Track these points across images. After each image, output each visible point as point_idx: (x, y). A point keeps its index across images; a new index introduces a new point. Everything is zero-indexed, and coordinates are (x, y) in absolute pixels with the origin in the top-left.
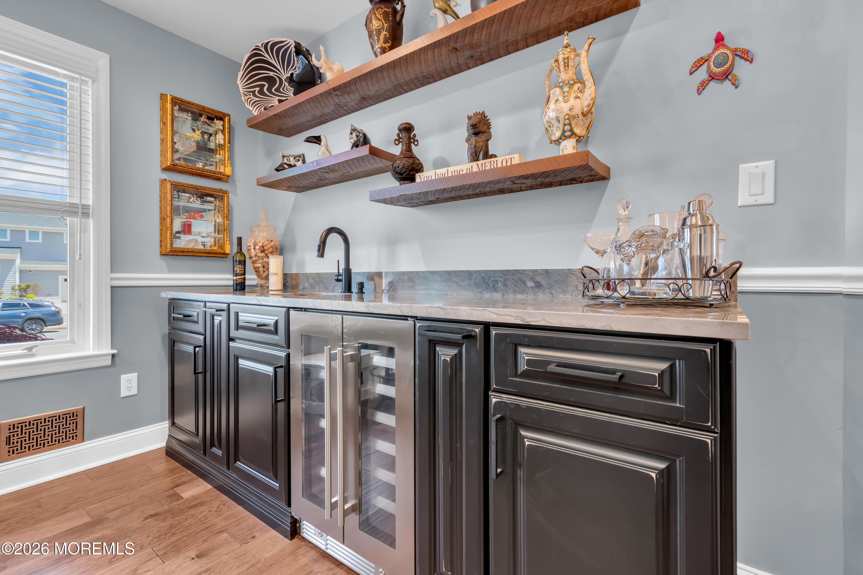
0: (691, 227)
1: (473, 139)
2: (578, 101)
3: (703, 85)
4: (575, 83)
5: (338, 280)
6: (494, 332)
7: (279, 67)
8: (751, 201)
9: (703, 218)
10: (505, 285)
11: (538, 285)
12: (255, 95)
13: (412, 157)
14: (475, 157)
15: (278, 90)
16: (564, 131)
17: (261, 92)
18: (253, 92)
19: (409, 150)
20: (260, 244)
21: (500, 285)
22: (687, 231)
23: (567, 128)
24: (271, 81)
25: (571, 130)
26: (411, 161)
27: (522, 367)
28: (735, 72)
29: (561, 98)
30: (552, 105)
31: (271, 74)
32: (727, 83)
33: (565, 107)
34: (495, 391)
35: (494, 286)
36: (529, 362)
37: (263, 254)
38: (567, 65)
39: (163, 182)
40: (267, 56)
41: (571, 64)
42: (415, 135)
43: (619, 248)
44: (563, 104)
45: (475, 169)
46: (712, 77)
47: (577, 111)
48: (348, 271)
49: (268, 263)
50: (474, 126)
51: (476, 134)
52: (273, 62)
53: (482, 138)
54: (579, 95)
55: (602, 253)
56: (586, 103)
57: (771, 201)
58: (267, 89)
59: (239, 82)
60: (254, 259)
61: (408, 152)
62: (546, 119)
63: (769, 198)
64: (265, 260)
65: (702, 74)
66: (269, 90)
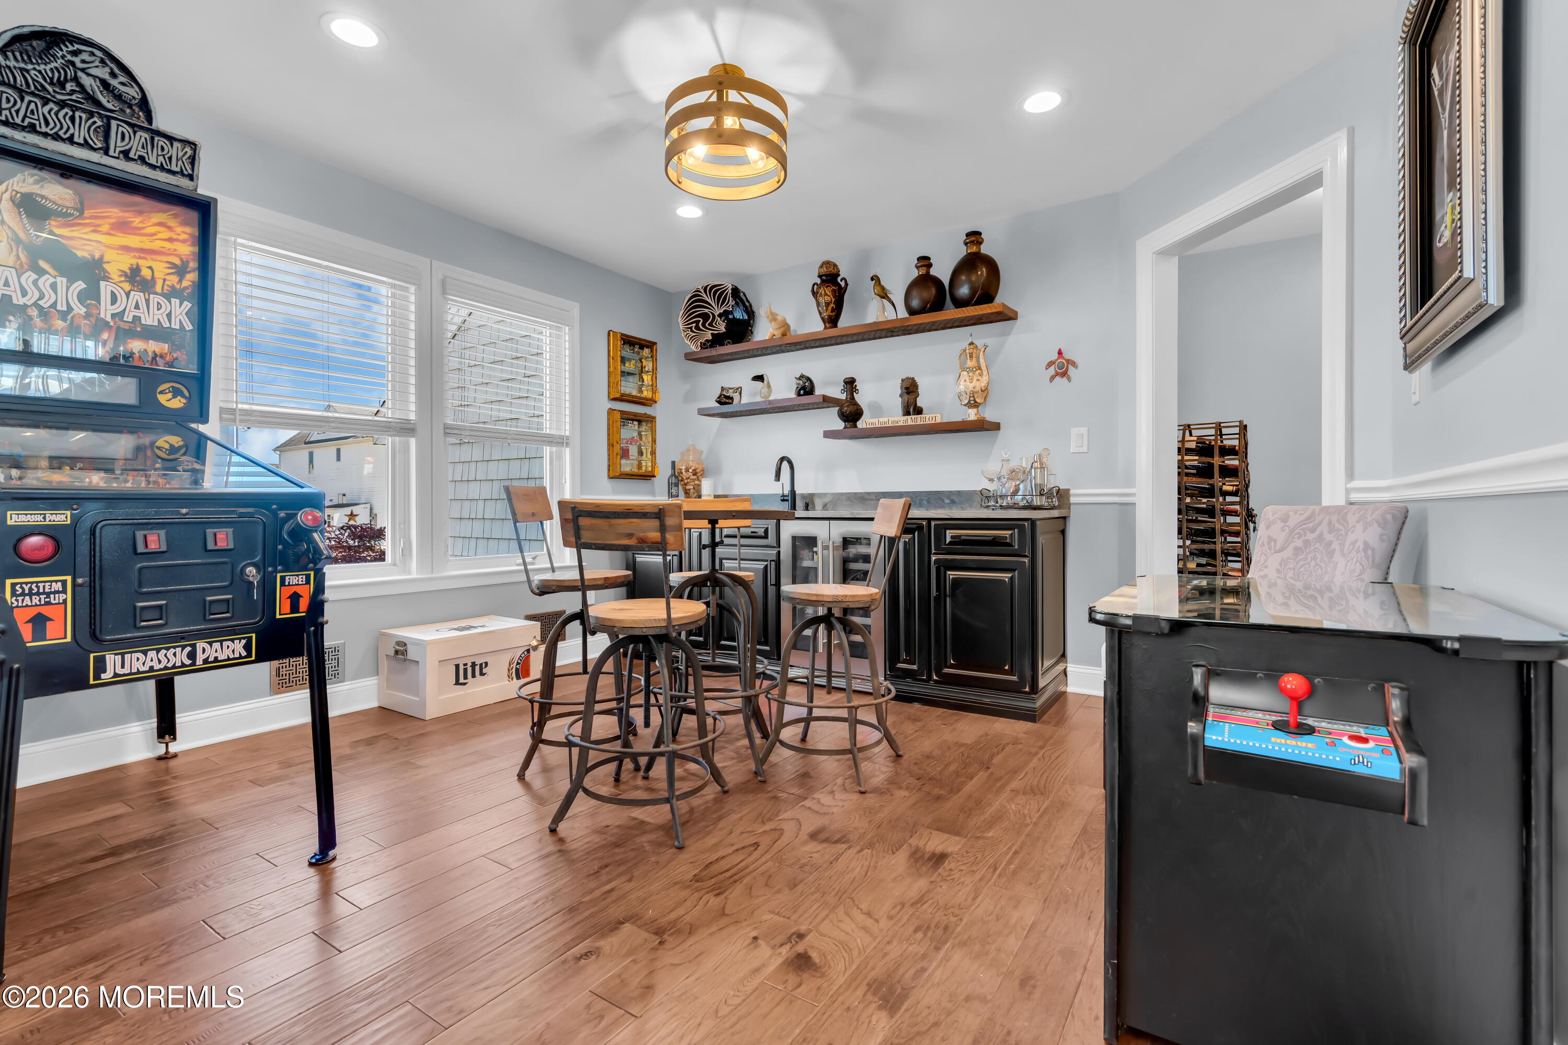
0: (1035, 469)
1: (906, 397)
2: (978, 382)
3: (1052, 378)
4: (977, 370)
5: (783, 500)
6: (933, 523)
7: (713, 305)
8: (1077, 450)
9: (1041, 464)
10: (928, 502)
11: (953, 502)
12: (692, 331)
13: (856, 404)
14: (907, 413)
15: (711, 324)
16: (970, 401)
17: (697, 328)
18: (691, 328)
19: (853, 398)
20: (693, 468)
21: (925, 502)
22: (1033, 470)
23: (972, 399)
24: (705, 317)
25: (975, 400)
26: (855, 407)
27: (948, 540)
28: (1069, 373)
29: (968, 380)
30: (962, 383)
31: (706, 311)
32: (1065, 379)
33: (971, 386)
34: (934, 554)
35: (920, 503)
36: (952, 537)
37: (695, 477)
38: (971, 357)
39: (611, 411)
40: (705, 296)
41: (974, 355)
42: (856, 386)
43: (999, 479)
44: (969, 384)
45: (910, 423)
46: (1057, 374)
47: (978, 389)
48: (793, 492)
49: (699, 485)
50: (907, 388)
51: (908, 393)
52: (709, 301)
53: (912, 397)
54: (980, 378)
55: (991, 480)
56: (983, 385)
57: (1086, 451)
58: (702, 325)
59: (680, 320)
60: (686, 481)
61: (852, 400)
62: (958, 391)
63: (1085, 449)
64: (697, 482)
65: (1052, 371)
66: (704, 325)
